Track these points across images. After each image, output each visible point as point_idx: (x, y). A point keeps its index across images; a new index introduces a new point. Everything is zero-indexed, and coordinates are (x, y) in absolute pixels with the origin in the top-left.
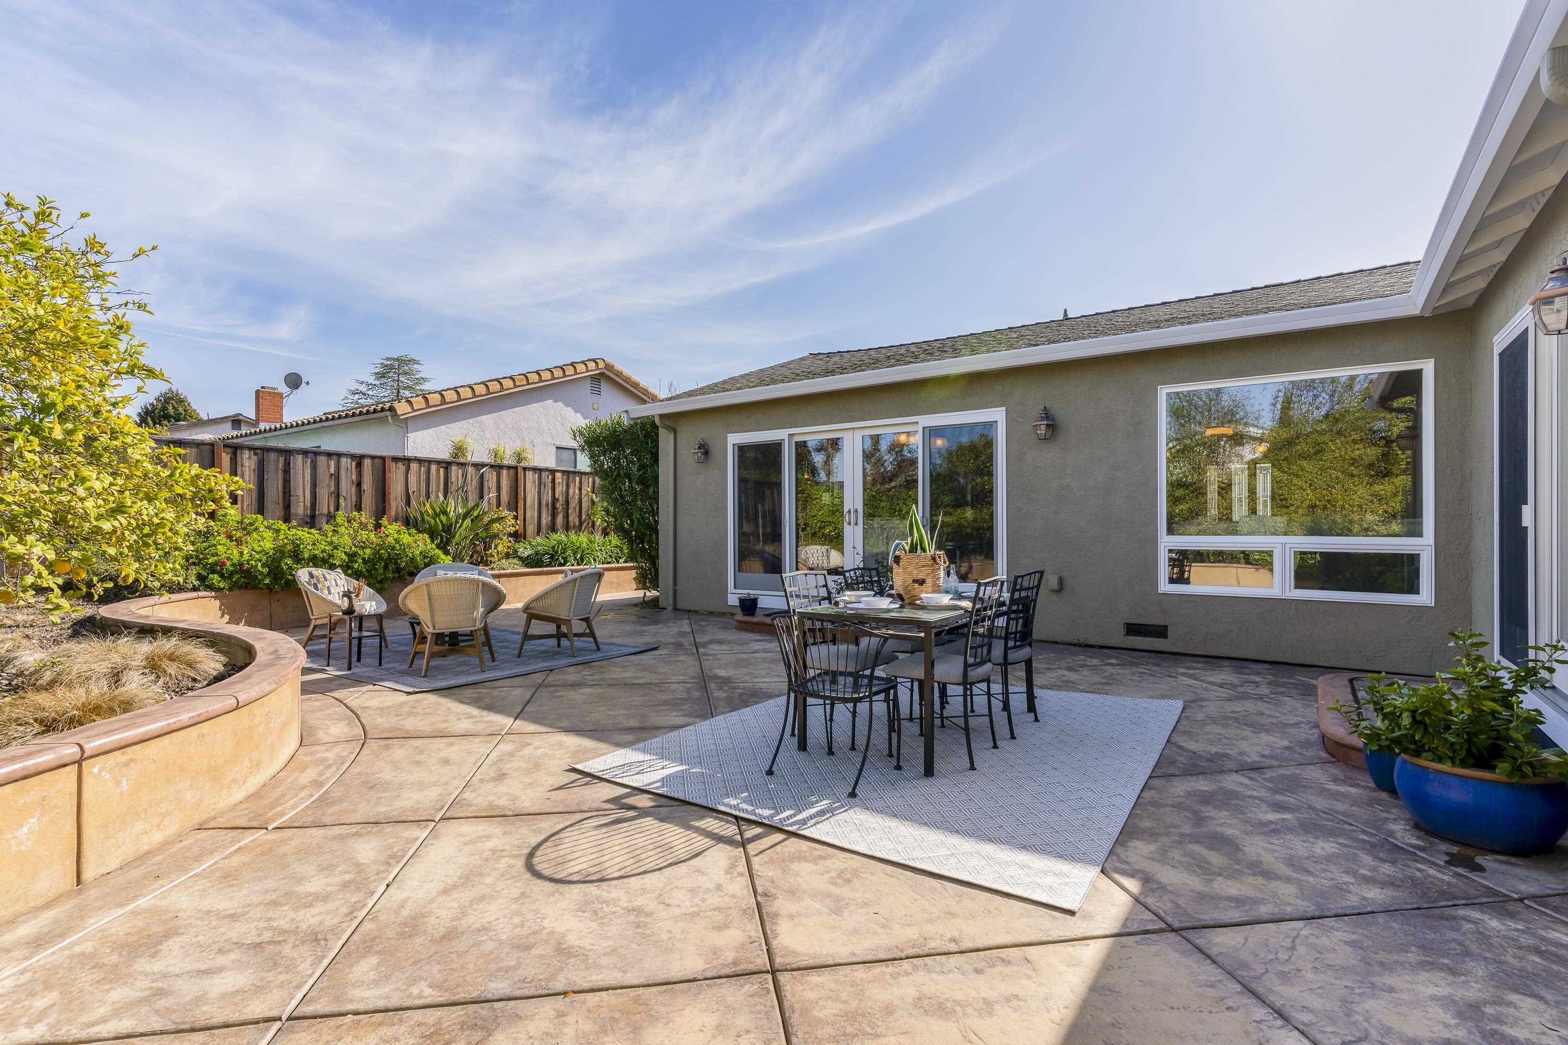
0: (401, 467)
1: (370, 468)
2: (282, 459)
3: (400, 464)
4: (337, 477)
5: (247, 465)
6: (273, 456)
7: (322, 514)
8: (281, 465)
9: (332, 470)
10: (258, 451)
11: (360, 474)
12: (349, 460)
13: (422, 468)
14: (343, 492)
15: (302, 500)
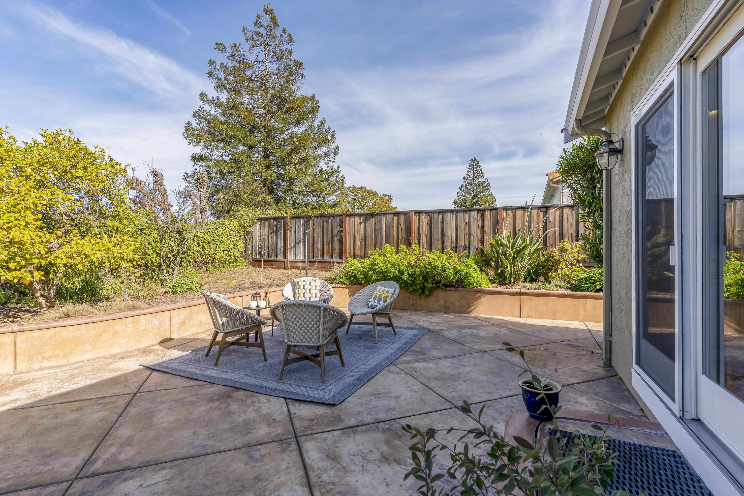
0: (511, 215)
1: (489, 216)
2: (440, 217)
3: (509, 212)
4: (469, 224)
5: (424, 221)
6: (436, 215)
7: (461, 246)
8: (440, 220)
9: (467, 220)
10: (430, 214)
11: (483, 221)
12: (476, 213)
13: (526, 214)
14: (472, 232)
15: (450, 238)
